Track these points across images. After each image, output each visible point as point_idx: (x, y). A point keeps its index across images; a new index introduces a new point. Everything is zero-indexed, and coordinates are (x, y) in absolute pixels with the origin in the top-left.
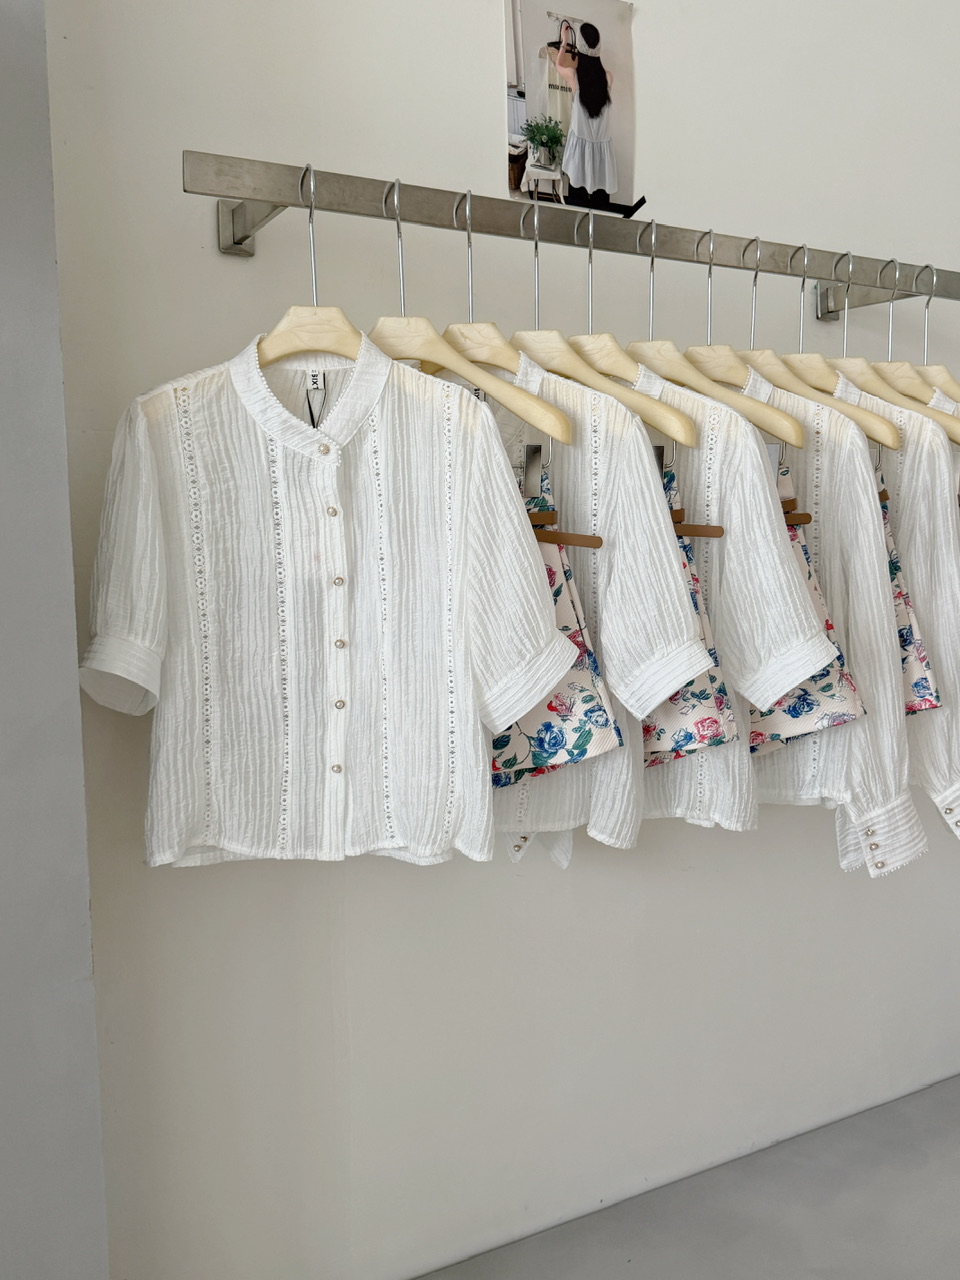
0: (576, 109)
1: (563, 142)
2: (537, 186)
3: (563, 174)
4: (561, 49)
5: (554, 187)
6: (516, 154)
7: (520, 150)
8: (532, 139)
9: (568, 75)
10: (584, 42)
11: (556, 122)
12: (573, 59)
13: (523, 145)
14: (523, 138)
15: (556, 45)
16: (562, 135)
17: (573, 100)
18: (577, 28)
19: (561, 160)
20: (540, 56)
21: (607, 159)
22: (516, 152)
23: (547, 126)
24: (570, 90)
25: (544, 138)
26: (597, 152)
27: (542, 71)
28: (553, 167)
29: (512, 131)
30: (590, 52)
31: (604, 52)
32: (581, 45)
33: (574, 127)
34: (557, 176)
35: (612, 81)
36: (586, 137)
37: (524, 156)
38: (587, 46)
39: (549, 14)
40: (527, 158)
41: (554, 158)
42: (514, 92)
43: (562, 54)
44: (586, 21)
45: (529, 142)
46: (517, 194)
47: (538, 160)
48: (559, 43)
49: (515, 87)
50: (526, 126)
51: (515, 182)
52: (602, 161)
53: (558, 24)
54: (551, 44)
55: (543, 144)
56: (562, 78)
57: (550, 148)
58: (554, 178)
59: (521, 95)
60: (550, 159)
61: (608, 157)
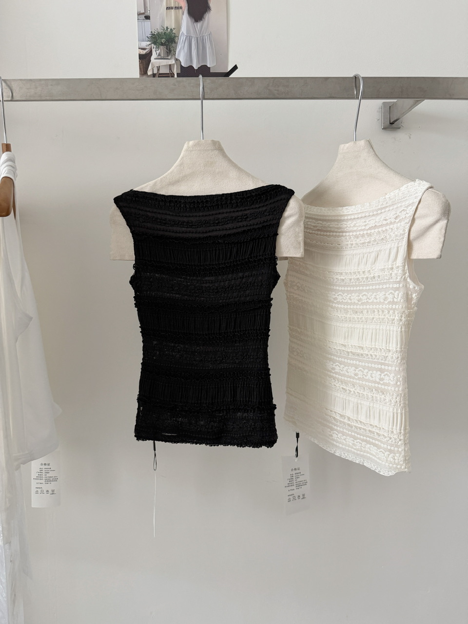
0: (185, 19)
1: (176, 41)
2: (158, 70)
3: (177, 60)
5: (170, 69)
7: (147, 50)
8: (155, 43)
11: (171, 29)
13: (148, 47)
14: (149, 43)
16: (175, 36)
19: (175, 52)
21: (208, 46)
22: (144, 52)
23: (165, 33)
25: (163, 41)
26: (200, 42)
27: (162, 1)
28: (169, 57)
29: (141, 40)
33: (184, 30)
34: (172, 62)
36: (192, 34)
37: (150, 54)
40: (152, 55)
41: (170, 51)
42: (143, 16)
45: (153, 45)
46: (145, 76)
47: (159, 55)
49: (143, 14)
50: (150, 36)
51: (144, 70)
52: (204, 48)
55: (162, 44)
56: (175, 2)
57: (167, 46)
58: (170, 63)
59: (147, 18)
60: (167, 52)
61: (208, 45)
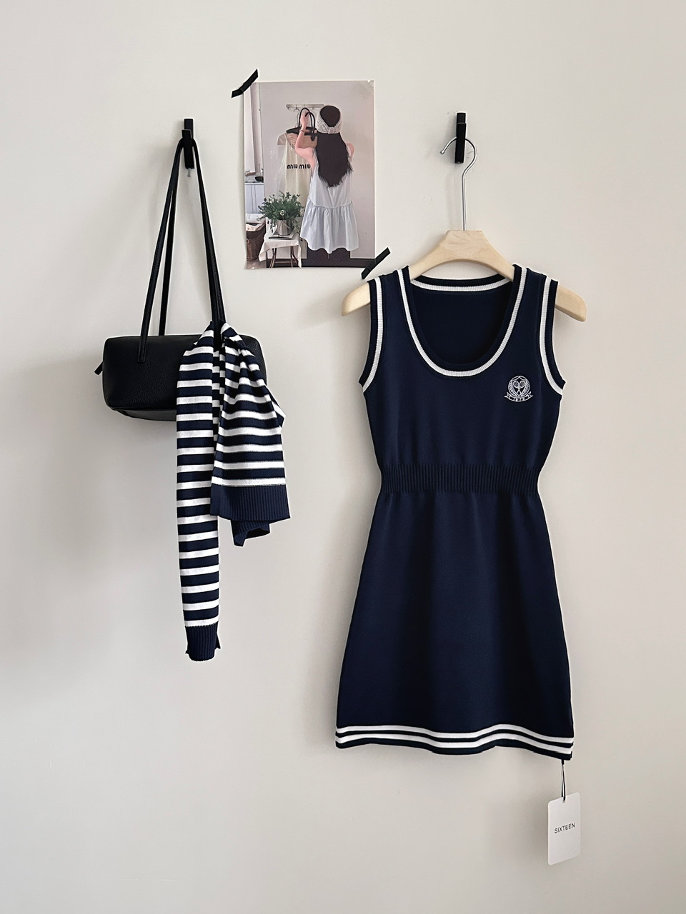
0: (315, 182)
2: (275, 254)
3: (301, 240)
4: (300, 133)
5: (292, 253)
6: (254, 230)
7: (258, 226)
8: (270, 216)
9: (308, 155)
10: (324, 123)
11: (294, 196)
12: (313, 139)
13: (261, 222)
14: (262, 215)
15: (295, 131)
16: (300, 207)
17: (312, 175)
18: (317, 112)
19: (300, 229)
20: (279, 143)
22: (253, 229)
23: (285, 202)
24: (309, 167)
25: (282, 212)
26: (335, 215)
27: (281, 156)
28: (291, 237)
29: (252, 212)
30: (330, 130)
31: (342, 128)
32: (320, 126)
33: (312, 197)
34: (295, 243)
35: (352, 152)
36: (325, 205)
37: (263, 230)
38: (326, 126)
39: (288, 107)
40: (265, 232)
41: (292, 228)
42: (253, 179)
43: (300, 139)
44: (325, 105)
45: (267, 218)
46: (254, 264)
47: (276, 233)
48: (299, 128)
49: (253, 174)
50: (263, 205)
51: (253, 256)
52: (342, 224)
53: (297, 113)
54: (289, 132)
55: (281, 218)
56: (300, 157)
57: (287, 220)
58: (292, 245)
59: (260, 179)
60: (288, 229)
61: (347, 219)
